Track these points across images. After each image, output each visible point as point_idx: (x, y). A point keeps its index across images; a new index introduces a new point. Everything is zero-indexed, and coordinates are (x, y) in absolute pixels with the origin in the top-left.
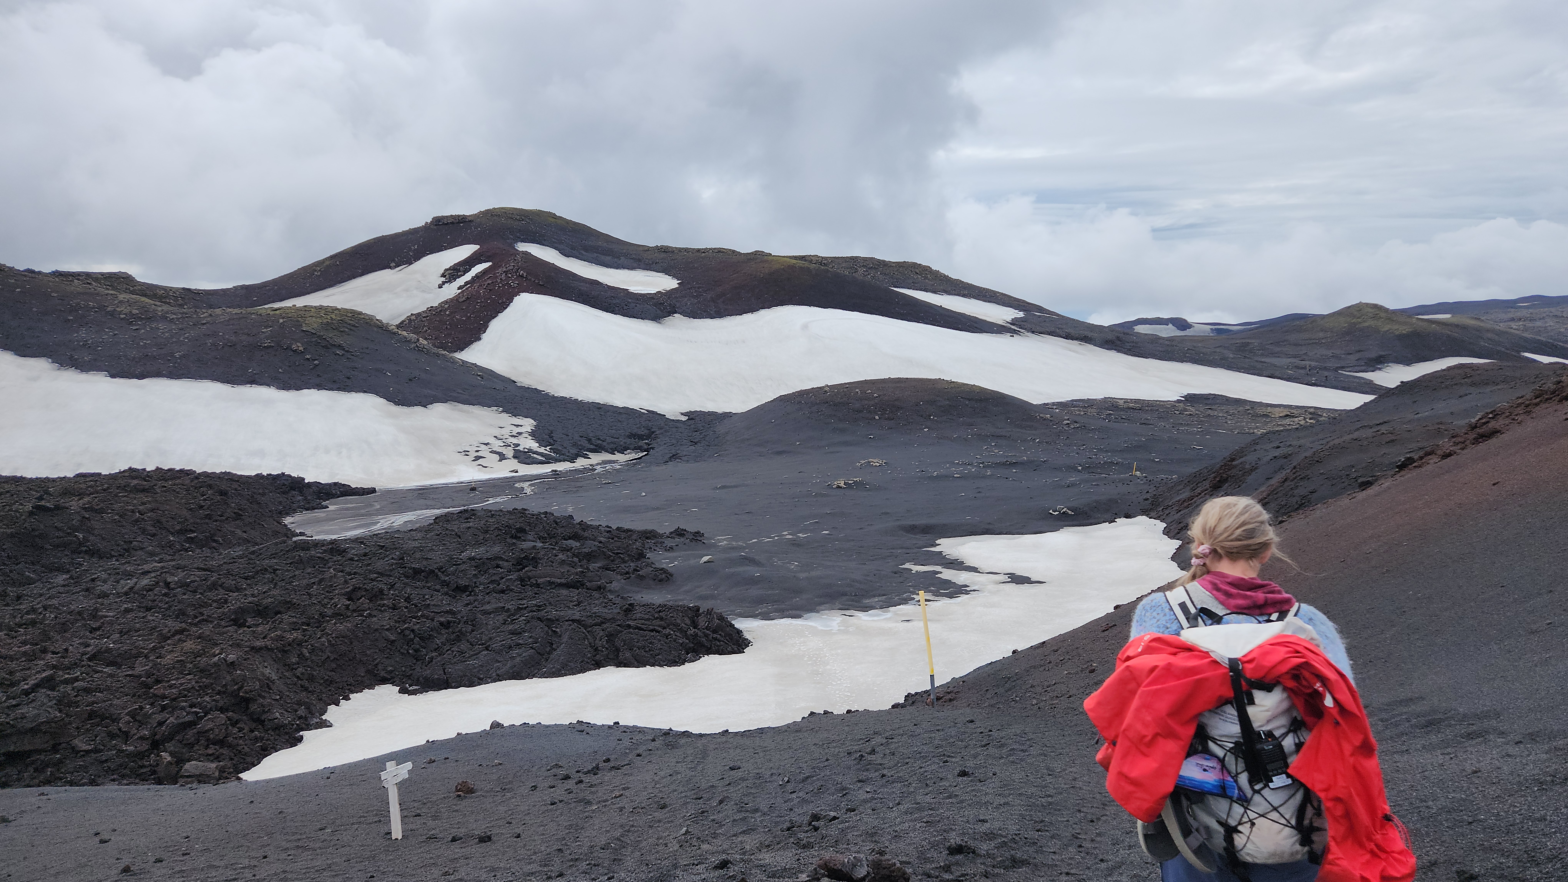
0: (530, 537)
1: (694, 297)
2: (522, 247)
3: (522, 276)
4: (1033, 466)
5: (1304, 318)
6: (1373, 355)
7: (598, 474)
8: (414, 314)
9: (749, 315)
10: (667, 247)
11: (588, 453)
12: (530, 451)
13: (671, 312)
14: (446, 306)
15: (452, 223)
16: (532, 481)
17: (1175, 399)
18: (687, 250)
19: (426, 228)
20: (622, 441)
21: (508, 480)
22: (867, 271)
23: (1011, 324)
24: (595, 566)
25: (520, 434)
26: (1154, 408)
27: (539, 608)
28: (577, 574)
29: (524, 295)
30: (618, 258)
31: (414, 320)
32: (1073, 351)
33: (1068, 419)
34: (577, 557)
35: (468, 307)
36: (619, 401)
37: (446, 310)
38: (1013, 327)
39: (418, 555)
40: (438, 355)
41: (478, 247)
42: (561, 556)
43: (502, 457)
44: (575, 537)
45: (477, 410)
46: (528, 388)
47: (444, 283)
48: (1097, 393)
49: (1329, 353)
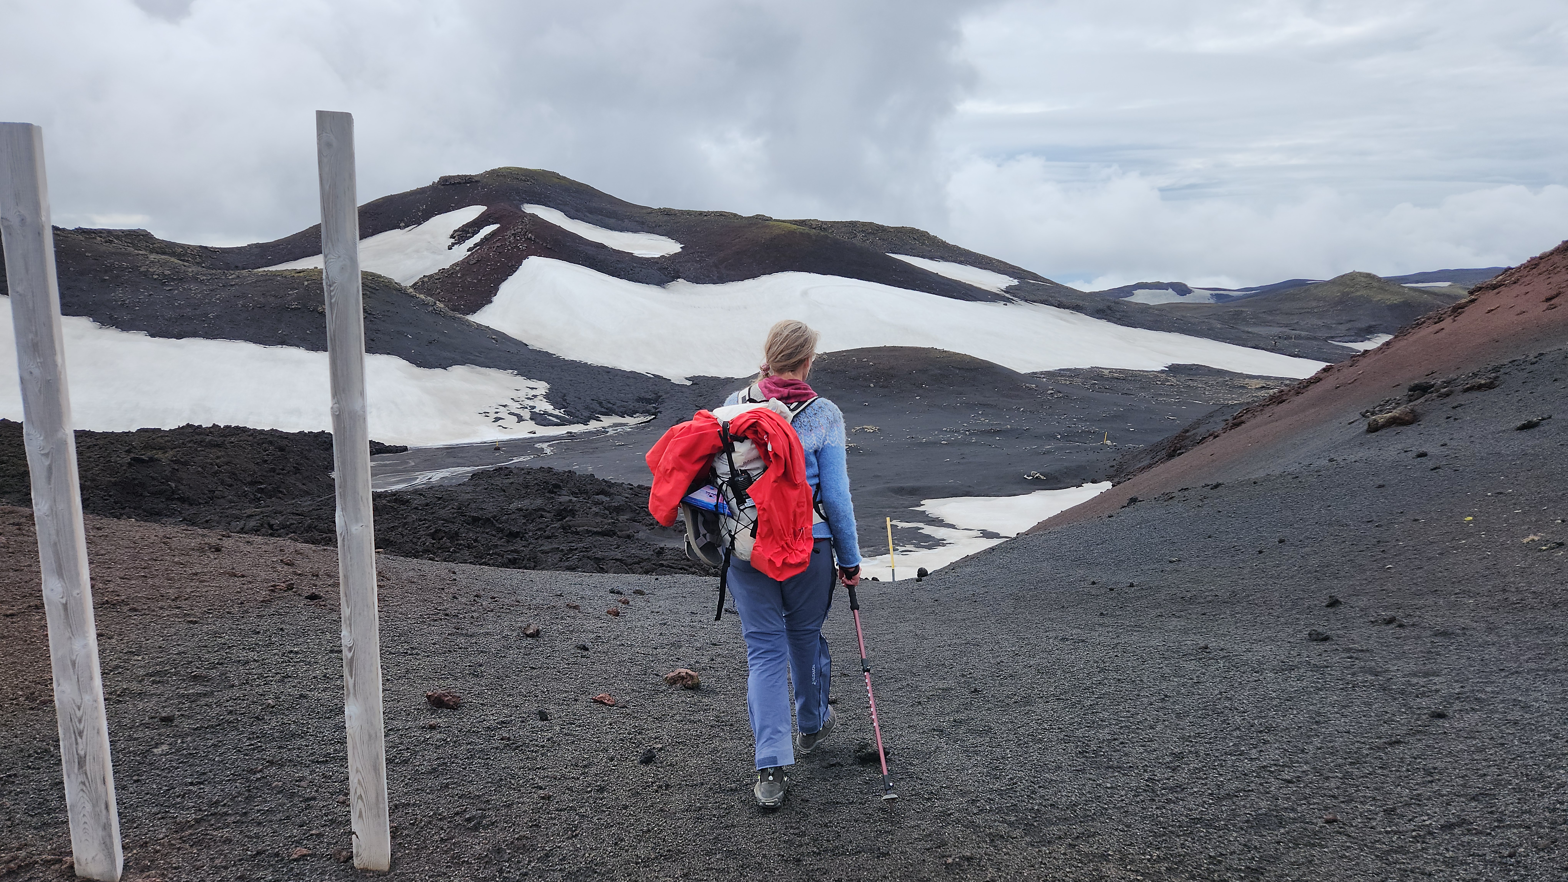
0: (564, 492)
1: (697, 262)
2: (530, 209)
3: (530, 239)
4: (1017, 434)
5: (1302, 285)
6: (1363, 325)
7: (611, 436)
8: (427, 276)
9: (751, 281)
10: (670, 210)
11: (599, 416)
12: (546, 413)
13: (675, 276)
14: (458, 268)
15: (459, 183)
16: (550, 442)
17: (1159, 369)
18: (689, 213)
19: (434, 187)
20: (631, 405)
21: (529, 441)
22: (865, 236)
23: (1005, 291)
24: (623, 518)
25: (535, 396)
26: (1137, 378)
27: (587, 549)
28: (609, 524)
29: (532, 258)
30: (622, 220)
31: (427, 282)
32: (1064, 320)
33: (1052, 389)
34: (608, 510)
35: (479, 270)
36: (627, 366)
37: (457, 272)
38: (1007, 295)
39: (473, 506)
40: (454, 318)
41: (485, 208)
42: (594, 509)
43: (520, 419)
44: (602, 492)
45: (493, 373)
46: (540, 351)
47: (453, 244)
48: (1083, 362)
49: (1320, 323)
